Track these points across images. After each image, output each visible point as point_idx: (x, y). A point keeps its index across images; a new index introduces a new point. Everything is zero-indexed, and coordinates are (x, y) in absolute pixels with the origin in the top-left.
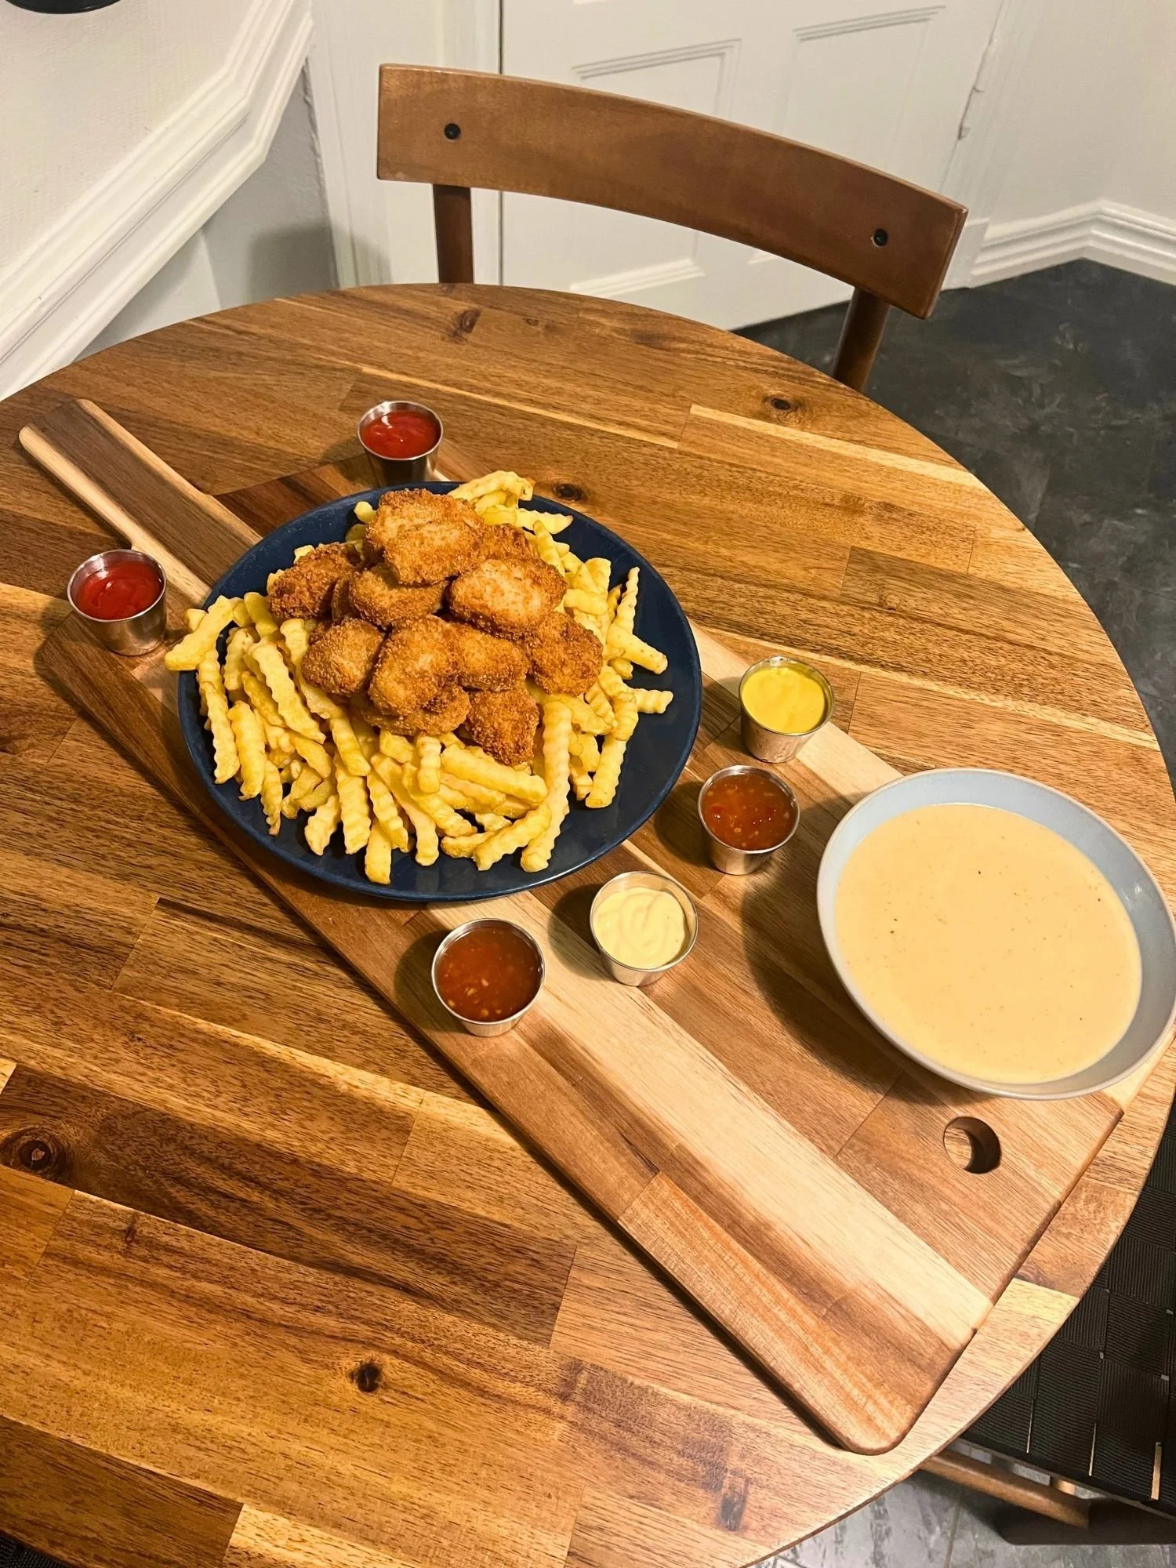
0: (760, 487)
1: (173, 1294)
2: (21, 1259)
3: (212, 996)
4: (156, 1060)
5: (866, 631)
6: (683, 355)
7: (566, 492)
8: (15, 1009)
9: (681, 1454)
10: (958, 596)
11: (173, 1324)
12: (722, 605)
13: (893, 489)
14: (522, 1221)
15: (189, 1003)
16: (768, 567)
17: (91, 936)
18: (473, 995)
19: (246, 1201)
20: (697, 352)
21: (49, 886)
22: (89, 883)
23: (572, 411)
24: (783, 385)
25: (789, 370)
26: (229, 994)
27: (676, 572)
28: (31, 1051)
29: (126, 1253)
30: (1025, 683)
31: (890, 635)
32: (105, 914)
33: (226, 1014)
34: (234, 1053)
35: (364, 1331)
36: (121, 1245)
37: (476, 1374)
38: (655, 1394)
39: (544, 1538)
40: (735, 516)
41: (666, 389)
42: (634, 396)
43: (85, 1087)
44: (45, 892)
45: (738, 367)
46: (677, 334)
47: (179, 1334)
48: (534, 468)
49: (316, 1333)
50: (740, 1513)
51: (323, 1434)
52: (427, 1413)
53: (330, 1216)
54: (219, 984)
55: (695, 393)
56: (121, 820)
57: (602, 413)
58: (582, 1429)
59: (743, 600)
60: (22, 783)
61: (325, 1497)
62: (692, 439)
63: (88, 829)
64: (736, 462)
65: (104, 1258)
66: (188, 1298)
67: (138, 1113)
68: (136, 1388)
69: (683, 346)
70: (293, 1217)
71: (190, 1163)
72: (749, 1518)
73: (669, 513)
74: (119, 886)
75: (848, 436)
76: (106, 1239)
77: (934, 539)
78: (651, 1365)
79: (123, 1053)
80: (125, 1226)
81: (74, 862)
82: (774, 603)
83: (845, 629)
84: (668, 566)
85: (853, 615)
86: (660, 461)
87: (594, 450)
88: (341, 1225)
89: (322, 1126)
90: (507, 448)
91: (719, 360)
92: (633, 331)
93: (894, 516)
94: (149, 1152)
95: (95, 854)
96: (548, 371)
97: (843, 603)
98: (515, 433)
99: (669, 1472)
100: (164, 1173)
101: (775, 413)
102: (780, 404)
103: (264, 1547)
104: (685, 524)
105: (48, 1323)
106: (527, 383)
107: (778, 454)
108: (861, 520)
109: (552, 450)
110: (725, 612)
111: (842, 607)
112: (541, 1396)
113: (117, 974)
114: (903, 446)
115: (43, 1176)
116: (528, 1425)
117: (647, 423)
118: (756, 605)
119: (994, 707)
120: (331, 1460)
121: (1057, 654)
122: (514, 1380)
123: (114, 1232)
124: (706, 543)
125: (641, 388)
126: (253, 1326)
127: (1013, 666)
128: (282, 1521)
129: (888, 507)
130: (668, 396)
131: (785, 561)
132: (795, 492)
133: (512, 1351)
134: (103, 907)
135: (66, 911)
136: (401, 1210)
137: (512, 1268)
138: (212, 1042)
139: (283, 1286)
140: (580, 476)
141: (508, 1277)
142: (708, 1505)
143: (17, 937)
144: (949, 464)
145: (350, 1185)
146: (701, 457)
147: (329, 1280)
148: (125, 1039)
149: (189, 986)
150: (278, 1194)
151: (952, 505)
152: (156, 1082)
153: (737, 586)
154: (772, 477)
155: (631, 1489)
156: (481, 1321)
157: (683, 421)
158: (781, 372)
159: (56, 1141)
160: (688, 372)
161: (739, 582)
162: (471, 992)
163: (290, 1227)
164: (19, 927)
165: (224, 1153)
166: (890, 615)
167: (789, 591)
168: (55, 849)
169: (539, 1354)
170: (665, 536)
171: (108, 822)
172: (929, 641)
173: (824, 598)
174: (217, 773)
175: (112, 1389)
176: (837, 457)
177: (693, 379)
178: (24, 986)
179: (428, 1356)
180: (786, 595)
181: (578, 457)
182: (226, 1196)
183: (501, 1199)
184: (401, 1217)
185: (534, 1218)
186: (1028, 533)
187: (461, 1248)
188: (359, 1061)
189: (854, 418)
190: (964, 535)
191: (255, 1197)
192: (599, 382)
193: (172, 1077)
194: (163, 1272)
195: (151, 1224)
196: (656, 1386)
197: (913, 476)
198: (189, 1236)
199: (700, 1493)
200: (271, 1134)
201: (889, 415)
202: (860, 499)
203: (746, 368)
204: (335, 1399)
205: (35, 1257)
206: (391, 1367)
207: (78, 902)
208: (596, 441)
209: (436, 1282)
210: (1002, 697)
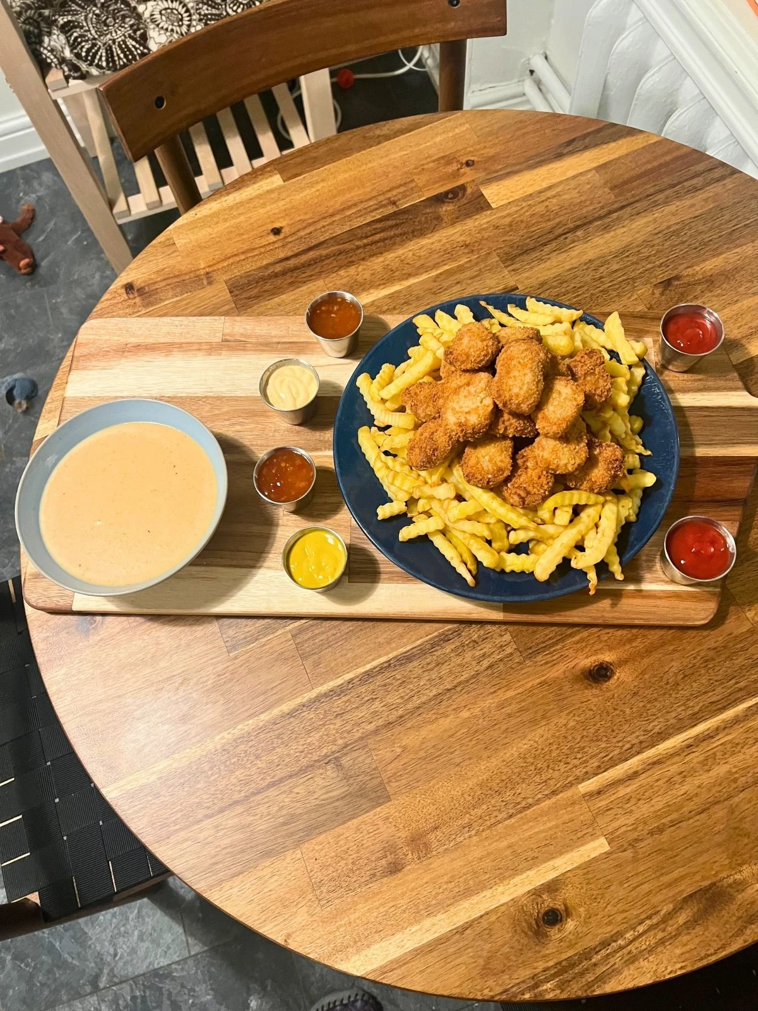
0: (493, 802)
1: (362, 202)
2: (419, 173)
3: (455, 277)
4: (448, 246)
5: (332, 727)
6: (671, 906)
7: (604, 672)
8: (517, 219)
9: (156, 289)
10: (292, 818)
11: (353, 197)
12: (430, 667)
13: (403, 894)
14: (265, 305)
15: (461, 269)
16: (429, 727)
17: (525, 257)
18: (333, 308)
19: (367, 237)
20: (664, 920)
21: (565, 259)
22: (553, 272)
23: (676, 754)
24: (571, 946)
25: (582, 974)
26: (450, 283)
27: (478, 668)
28: (495, 214)
29: (389, 199)
30: (210, 773)
31: (315, 737)
32: (532, 268)
33: (443, 277)
34: (424, 269)
35: (290, 239)
36: (392, 199)
37: (242, 257)
38: (177, 296)
39: (185, 241)
40: (486, 754)
41: (644, 846)
42: (657, 815)
43: (461, 221)
44: (564, 255)
45: (620, 934)
46: (699, 929)
47: (348, 196)
48: (643, 673)
49: (305, 228)
50: (126, 290)
51: (276, 211)
52: (249, 238)
53: (334, 255)
54: (458, 283)
55: (619, 865)
56: (575, 300)
57: (657, 772)
58: (195, 271)
59: (422, 683)
60: (634, 279)
61: (261, 201)
62: (577, 807)
63: (580, 287)
64: (528, 812)
65: (395, 192)
66: (355, 205)
67: (434, 230)
68: (345, 178)
69: (682, 918)
70: (347, 246)
71: (397, 232)
72: (123, 291)
73: (526, 717)
74: (540, 280)
75: (478, 930)
76: (400, 196)
77: (343, 863)
78: (184, 303)
79: (462, 238)
80: (398, 203)
81: (569, 273)
82: (402, 697)
83: (346, 717)
84: (487, 669)
85: (349, 732)
86: (576, 762)
87: (626, 727)
88: (328, 257)
89: (367, 275)
90: (676, 674)
91: (641, 929)
92: (732, 898)
93: (384, 862)
94: (417, 223)
95: (566, 282)
96: (735, 780)
97: (361, 738)
98: (687, 693)
99: (157, 282)
100: (403, 223)
101: (548, 902)
102: (553, 918)
103: (269, 180)
104: (509, 715)
105: (390, 169)
106: (733, 753)
107: (508, 852)
108: (403, 834)
109: (649, 702)
110: (424, 662)
111: (358, 735)
112: (215, 268)
113: (499, 256)
114: (430, 959)
115: (441, 193)
116: (213, 259)
117: (621, 794)
118: (411, 686)
119: (220, 732)
120: (268, 208)
121: (202, 820)
122: (228, 265)
123: (399, 200)
124: (482, 711)
125: (660, 830)
126: (326, 215)
127: (224, 782)
128: (269, 188)
129: (395, 868)
130: (637, 840)
131: (423, 743)
132: (467, 821)
133: (235, 271)
134: (536, 269)
135: (547, 257)
136: (311, 276)
137: (256, 290)
138: (436, 266)
139: (328, 229)
140: (609, 694)
141: (255, 287)
142: (138, 284)
143: (551, 236)
144: (384, 970)
145: (337, 269)
146: (554, 793)
147: (314, 242)
148: (467, 243)
149: (468, 274)
150: (358, 248)
151: (353, 917)
152: (440, 241)
153: (434, 692)
154: (493, 821)
155: (166, 270)
156: (254, 270)
157: (601, 821)
158: (585, 964)
159: (449, 202)
160: (646, 887)
161: (435, 696)
162: (335, 308)
163: (344, 243)
164: (555, 239)
165: (390, 242)
166: (326, 756)
167: (401, 717)
168: (583, 270)
169: (226, 277)
170: (510, 693)
171: (578, 295)
172: (289, 755)
173: (376, 731)
174: (534, 299)
175: (352, 173)
176: (467, 893)
177: (635, 881)
178: (525, 227)
179: (262, 250)
180: (400, 712)
181: (628, 711)
182: (375, 234)
183: (279, 305)
184: (309, 274)
185: (262, 309)
186: (280, 940)
187: (280, 282)
188: (376, 303)
189: (489, 958)
190: (324, 889)
191: (365, 241)
192: (691, 806)
193: (437, 246)
194: (371, 203)
195: (391, 210)
196: (178, 298)
197: (398, 927)
198: (374, 216)
199: (143, 285)
200: (381, 259)
201: (466, 991)
202: (419, 859)
203: (614, 938)
204: (281, 220)
205: (414, 177)
206: (272, 238)
207: (548, 263)
208: (632, 738)
209: (278, 268)
210: (218, 747)
